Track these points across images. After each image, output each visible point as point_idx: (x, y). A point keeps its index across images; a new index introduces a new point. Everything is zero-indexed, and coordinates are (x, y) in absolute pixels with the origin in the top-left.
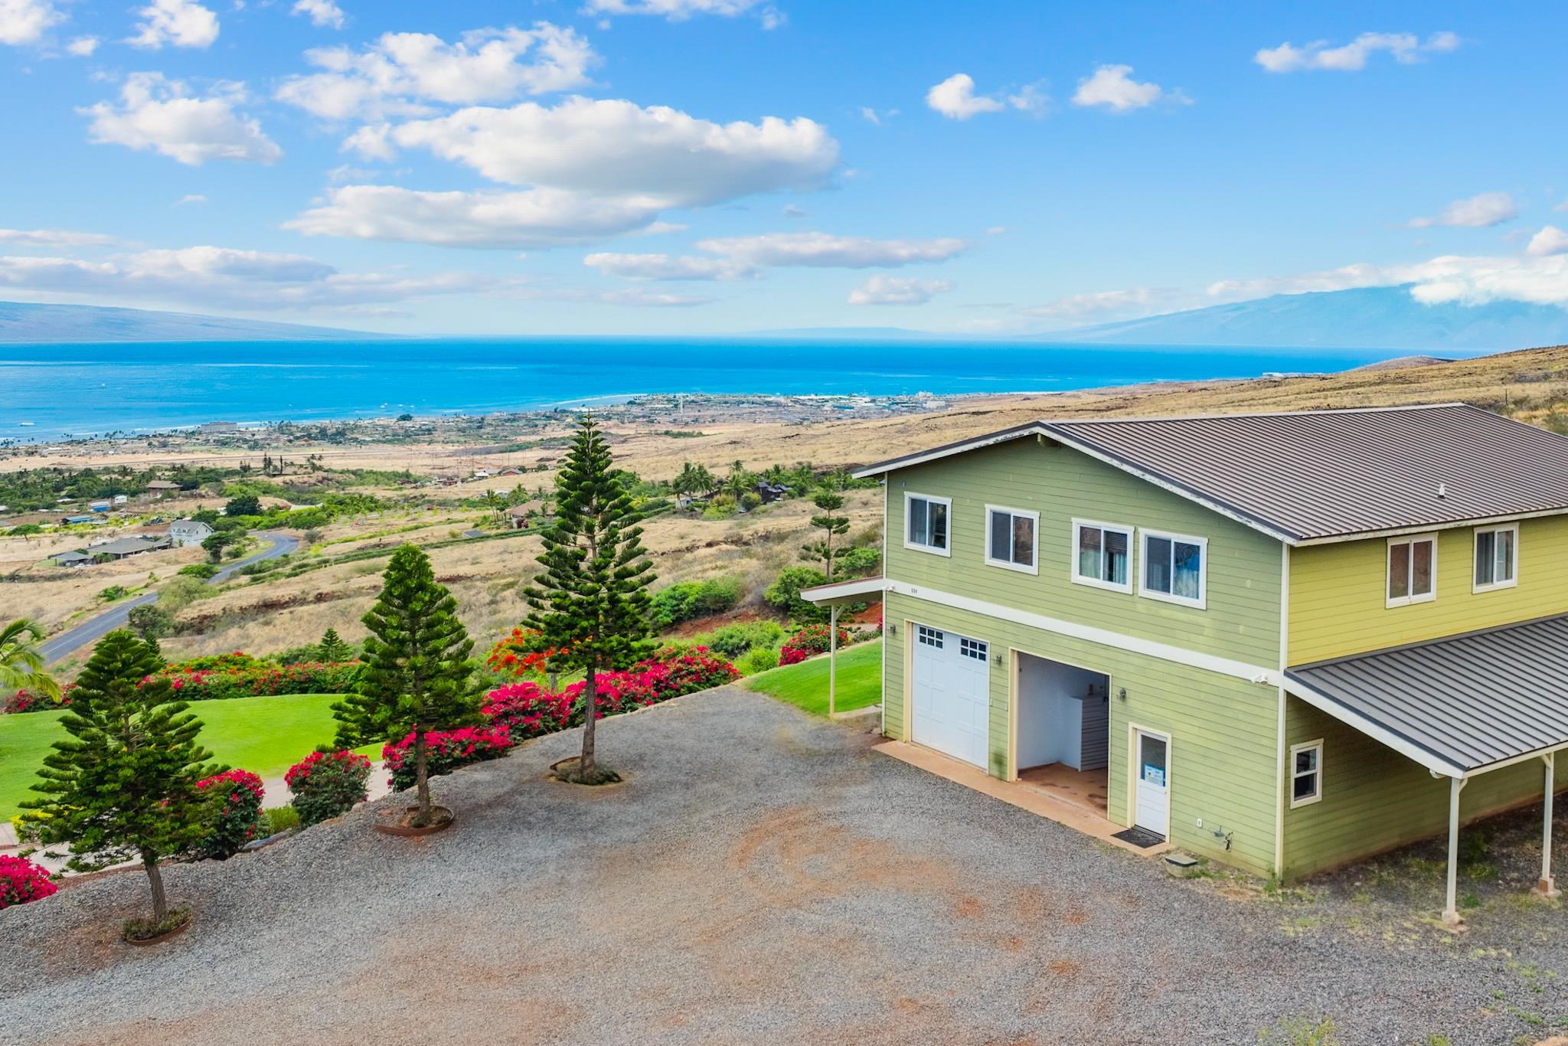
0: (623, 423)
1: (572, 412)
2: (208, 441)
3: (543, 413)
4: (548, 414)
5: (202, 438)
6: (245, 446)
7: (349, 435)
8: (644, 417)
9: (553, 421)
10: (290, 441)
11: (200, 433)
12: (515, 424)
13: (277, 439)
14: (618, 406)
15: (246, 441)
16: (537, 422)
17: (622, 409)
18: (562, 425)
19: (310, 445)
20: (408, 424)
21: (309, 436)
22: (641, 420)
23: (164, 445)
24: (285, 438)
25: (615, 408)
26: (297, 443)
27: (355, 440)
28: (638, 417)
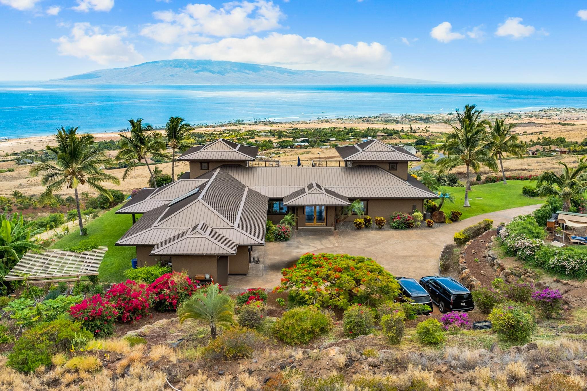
0: (538, 119)
1: (516, 114)
2: (382, 120)
3: (504, 113)
4: (506, 114)
5: (380, 119)
6: (395, 122)
7: (430, 120)
8: (547, 116)
9: (508, 117)
10: (410, 121)
11: (379, 117)
12: (493, 117)
13: (405, 120)
14: (535, 112)
15: (395, 121)
16: (502, 117)
17: (537, 113)
18: (512, 119)
19: (417, 123)
20: (451, 116)
21: (416, 119)
22: (545, 117)
23: (368, 121)
24: (408, 120)
25: (534, 113)
26: (412, 122)
27: (433, 121)
28: (544, 117)
